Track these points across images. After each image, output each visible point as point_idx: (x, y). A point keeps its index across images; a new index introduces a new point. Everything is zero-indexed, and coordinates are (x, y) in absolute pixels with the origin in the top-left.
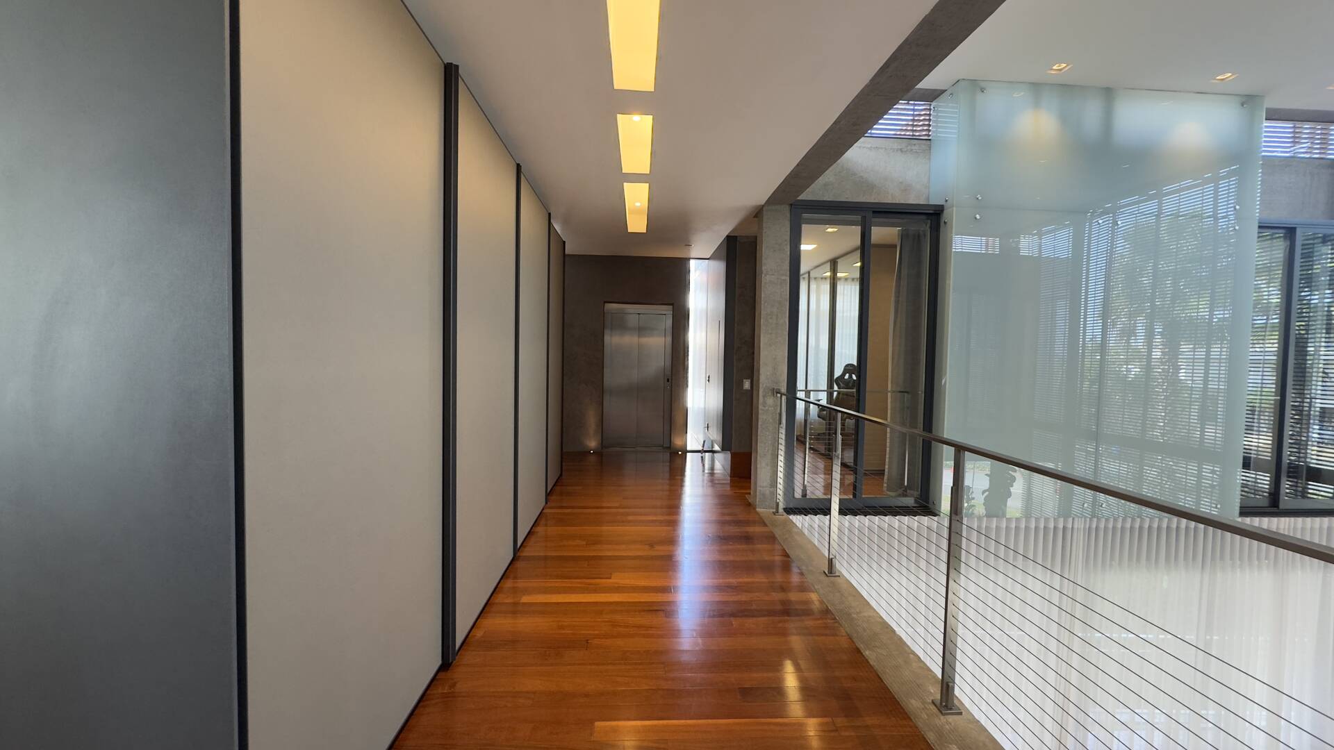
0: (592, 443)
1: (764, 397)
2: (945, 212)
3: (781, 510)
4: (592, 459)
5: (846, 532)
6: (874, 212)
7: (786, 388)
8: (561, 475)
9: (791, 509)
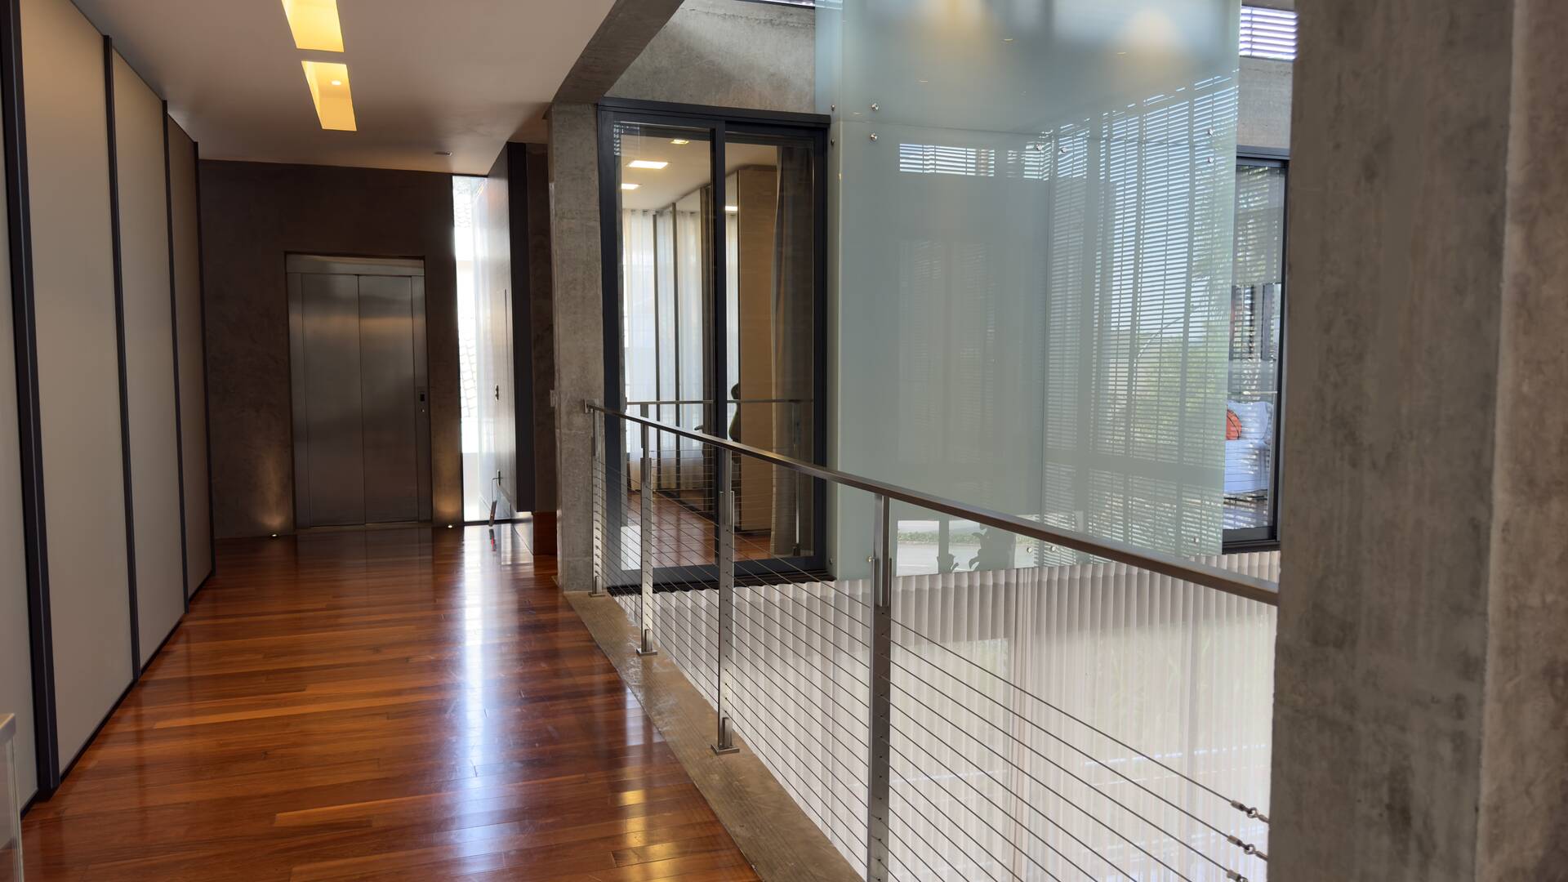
0: (275, 520)
1: (569, 413)
2: (832, 126)
3: (599, 588)
4: (276, 550)
5: (704, 615)
6: (727, 122)
7: (603, 399)
8: (212, 573)
9: (616, 588)
